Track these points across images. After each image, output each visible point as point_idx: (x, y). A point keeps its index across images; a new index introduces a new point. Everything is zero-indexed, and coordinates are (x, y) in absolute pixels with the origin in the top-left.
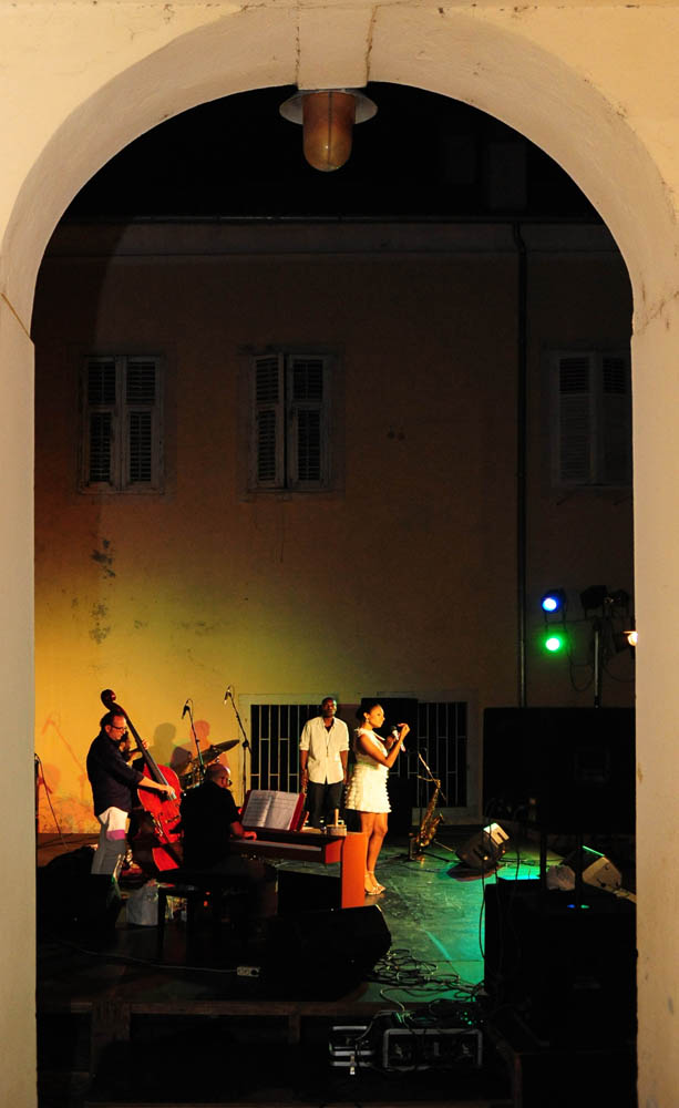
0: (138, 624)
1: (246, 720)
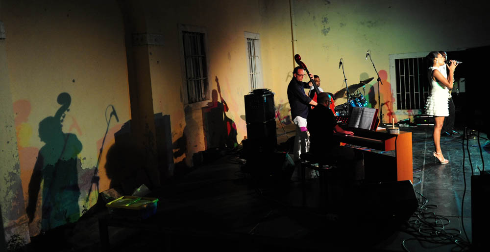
0: (342, 25)
1: (393, 67)
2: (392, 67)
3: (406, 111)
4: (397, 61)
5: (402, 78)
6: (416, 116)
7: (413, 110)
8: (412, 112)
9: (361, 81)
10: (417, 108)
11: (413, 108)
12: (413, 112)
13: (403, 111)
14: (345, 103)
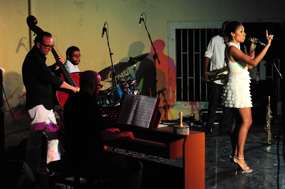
1: (173, 40)
2: (171, 40)
3: (188, 103)
4: (178, 31)
5: (185, 56)
6: (203, 110)
7: (197, 103)
8: (196, 105)
9: (131, 58)
10: (204, 100)
11: (198, 100)
12: (198, 106)
13: (184, 103)
14: (108, 89)
